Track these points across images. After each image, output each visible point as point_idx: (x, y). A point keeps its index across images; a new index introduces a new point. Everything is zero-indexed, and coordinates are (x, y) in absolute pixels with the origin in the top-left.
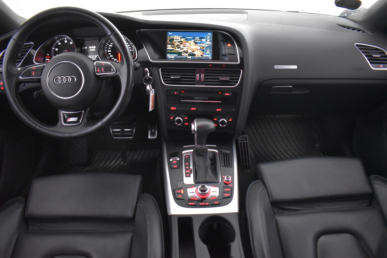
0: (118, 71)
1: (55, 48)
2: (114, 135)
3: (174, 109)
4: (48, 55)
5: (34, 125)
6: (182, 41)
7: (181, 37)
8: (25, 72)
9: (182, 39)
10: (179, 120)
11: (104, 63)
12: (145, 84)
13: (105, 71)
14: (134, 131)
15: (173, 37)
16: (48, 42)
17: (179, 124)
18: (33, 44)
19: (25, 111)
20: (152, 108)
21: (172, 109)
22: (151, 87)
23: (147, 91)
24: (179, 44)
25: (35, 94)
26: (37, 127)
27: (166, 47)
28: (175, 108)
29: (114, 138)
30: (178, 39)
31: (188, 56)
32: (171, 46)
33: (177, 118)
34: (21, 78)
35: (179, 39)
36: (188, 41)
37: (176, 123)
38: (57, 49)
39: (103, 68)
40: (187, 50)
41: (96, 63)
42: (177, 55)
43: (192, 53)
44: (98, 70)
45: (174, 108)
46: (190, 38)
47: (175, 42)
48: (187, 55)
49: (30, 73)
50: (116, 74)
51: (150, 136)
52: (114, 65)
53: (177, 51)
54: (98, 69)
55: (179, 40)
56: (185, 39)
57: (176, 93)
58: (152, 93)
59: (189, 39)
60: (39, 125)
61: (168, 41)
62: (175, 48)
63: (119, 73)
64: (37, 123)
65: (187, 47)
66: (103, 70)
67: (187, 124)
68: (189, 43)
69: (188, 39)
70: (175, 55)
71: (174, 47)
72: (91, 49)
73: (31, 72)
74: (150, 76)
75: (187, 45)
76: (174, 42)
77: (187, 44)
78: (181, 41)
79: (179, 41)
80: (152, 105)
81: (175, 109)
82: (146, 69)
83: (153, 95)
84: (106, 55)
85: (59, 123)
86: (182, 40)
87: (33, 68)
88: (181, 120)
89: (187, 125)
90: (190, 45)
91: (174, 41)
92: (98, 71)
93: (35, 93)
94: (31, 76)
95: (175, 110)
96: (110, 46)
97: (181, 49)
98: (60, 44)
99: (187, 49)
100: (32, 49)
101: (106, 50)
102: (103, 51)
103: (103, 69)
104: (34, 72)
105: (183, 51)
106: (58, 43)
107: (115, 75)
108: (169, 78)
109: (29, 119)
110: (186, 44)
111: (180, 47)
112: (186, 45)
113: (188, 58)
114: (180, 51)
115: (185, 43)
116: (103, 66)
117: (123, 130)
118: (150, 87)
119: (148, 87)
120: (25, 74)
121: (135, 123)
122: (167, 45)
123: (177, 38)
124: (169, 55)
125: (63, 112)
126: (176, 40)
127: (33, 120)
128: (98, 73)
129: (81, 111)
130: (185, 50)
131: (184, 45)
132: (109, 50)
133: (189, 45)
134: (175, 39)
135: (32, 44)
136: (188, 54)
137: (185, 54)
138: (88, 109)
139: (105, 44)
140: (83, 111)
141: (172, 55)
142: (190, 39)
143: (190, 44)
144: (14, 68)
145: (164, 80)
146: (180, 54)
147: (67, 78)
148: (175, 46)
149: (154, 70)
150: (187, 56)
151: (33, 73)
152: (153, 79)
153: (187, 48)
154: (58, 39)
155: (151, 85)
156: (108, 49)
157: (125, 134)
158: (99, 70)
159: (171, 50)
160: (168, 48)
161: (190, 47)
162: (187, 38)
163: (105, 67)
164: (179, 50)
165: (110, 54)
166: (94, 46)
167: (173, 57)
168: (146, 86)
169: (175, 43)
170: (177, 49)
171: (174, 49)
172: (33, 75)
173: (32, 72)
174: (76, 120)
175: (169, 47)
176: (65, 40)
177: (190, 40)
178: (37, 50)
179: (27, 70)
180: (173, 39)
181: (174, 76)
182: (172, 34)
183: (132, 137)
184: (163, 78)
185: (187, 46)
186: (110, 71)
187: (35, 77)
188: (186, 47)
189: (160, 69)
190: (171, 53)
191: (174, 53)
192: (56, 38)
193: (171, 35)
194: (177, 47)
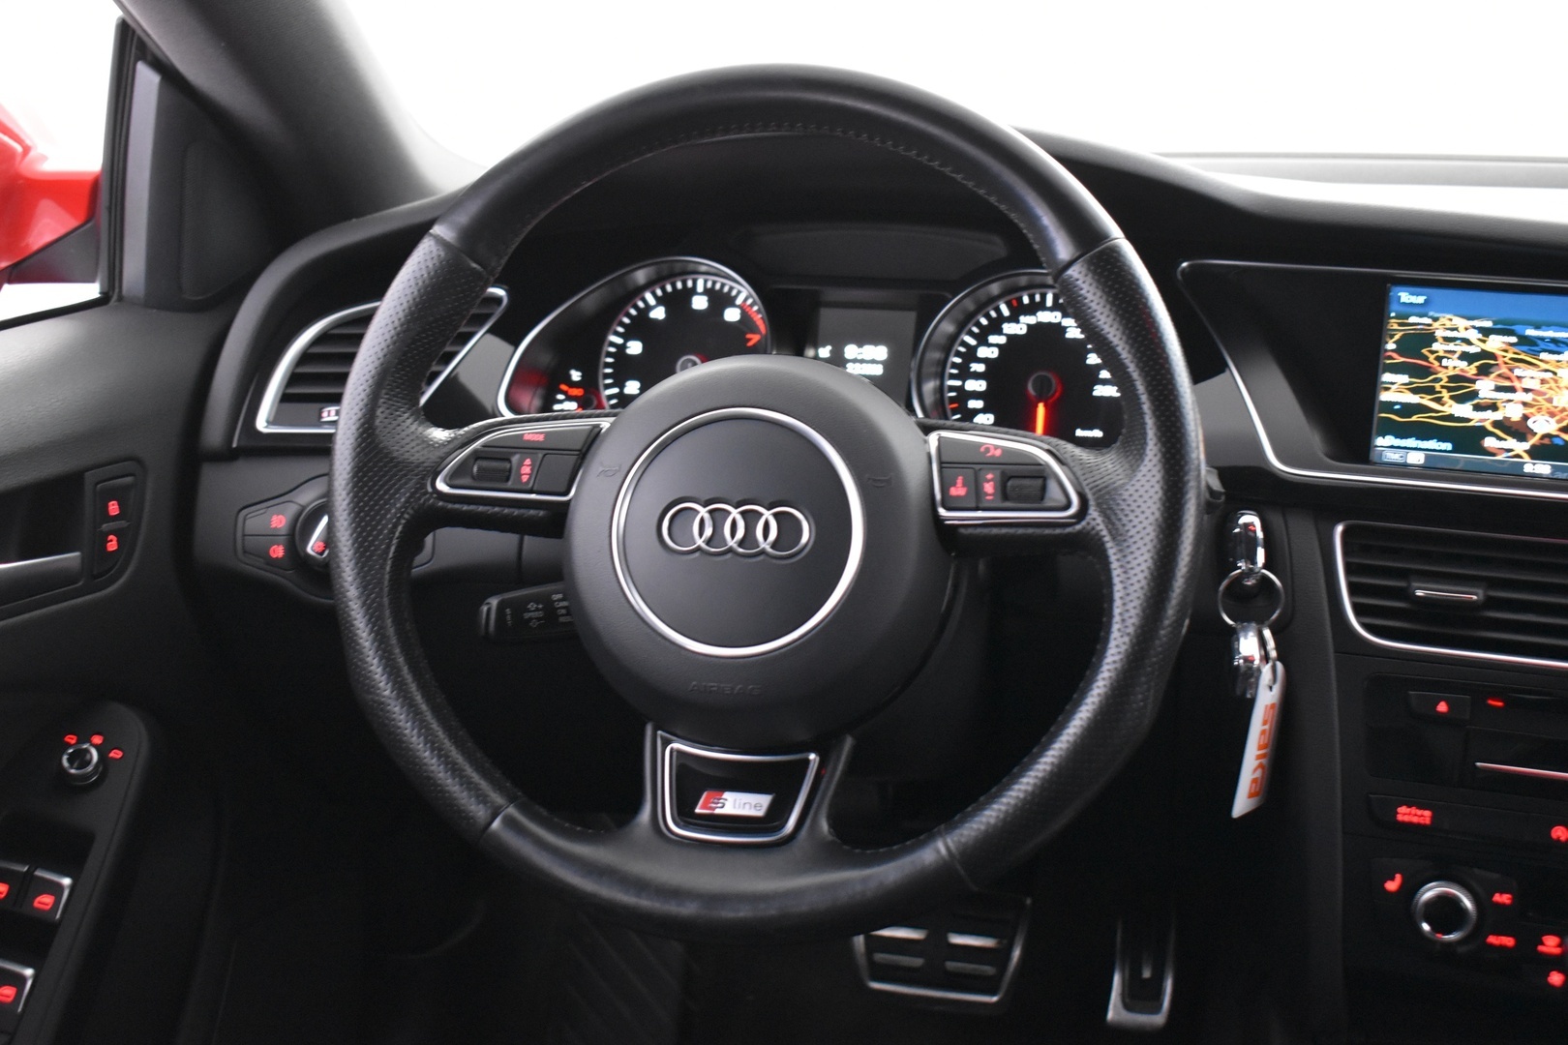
0: (1099, 505)
1: (627, 336)
2: (872, 963)
3: (1415, 820)
4: (576, 375)
5: (480, 812)
6: (1492, 356)
7: (1488, 324)
8: (476, 456)
9: (1492, 337)
10: (1446, 902)
11: (996, 447)
12: (1230, 622)
13: (1005, 497)
14: (1017, 953)
15: (1429, 321)
16: (589, 299)
17: (1452, 937)
18: (505, 301)
19: (436, 710)
20: (1251, 796)
21: (1406, 819)
22: (1271, 644)
23: (1243, 670)
24: (1471, 370)
25: (489, 610)
26: (496, 824)
27: (1373, 386)
28: (1427, 813)
29: (876, 985)
30: (1462, 334)
31: (1526, 458)
32: (1411, 383)
33: (1430, 892)
34: (441, 486)
35: (1474, 336)
36: (1535, 354)
37: (1426, 927)
38: (635, 348)
39: (990, 476)
40: (1526, 418)
41: (940, 439)
42: (1448, 446)
43: (1557, 441)
44: (954, 484)
45: (1419, 812)
46: (1550, 334)
47: (1439, 359)
48: (1520, 447)
49: (508, 465)
50: (1078, 527)
51: (1120, 1005)
52: (1069, 461)
53: (1451, 418)
54: (960, 480)
55: (1468, 342)
56: (1514, 339)
57: (1442, 707)
58: (1271, 688)
59: (1542, 339)
60: (511, 810)
61: (1391, 346)
62: (1438, 400)
63: (1099, 520)
64: (497, 799)
65: (1528, 398)
66: (989, 488)
67: (1508, 941)
68: (1544, 366)
69: (1536, 345)
70: (1432, 444)
71: (1429, 391)
72: (855, 361)
73: (509, 461)
74: (1265, 566)
75: (1527, 383)
76: (1432, 358)
77: (1530, 377)
78: (1485, 354)
79: (1472, 350)
80: (1255, 770)
81: (1428, 821)
82: (1244, 519)
83: (1273, 706)
84: (949, 407)
85: (645, 815)
86: (1495, 344)
87: (526, 437)
88: (1468, 903)
89: (1502, 948)
90: (1553, 385)
91: (1433, 352)
92: (958, 497)
93: (494, 602)
94: (510, 484)
95: (1424, 826)
96: (983, 352)
97: (1478, 408)
98: (659, 313)
99: (1528, 411)
100: (489, 331)
101: (953, 377)
102: (938, 383)
103: (988, 481)
104: (528, 462)
105: (1496, 424)
106: (649, 308)
107: (1069, 530)
108: (1405, 594)
109: (454, 770)
110: (1517, 372)
111: (1474, 394)
112: (1516, 384)
113: (1528, 468)
114: (1469, 420)
115: (1511, 370)
116: (992, 464)
117: (937, 938)
118: (1263, 643)
119: (1248, 646)
120: (475, 469)
121: (1029, 901)
122: (1384, 372)
123: (1456, 329)
124: (1390, 440)
125: (676, 745)
126: (1451, 347)
127: (476, 777)
128: (949, 509)
129: (801, 752)
130: (1514, 412)
131: (1507, 383)
132: (977, 376)
133: (1543, 381)
134: (1440, 334)
135: (498, 300)
136: (1527, 446)
137: (1511, 443)
138: (849, 743)
139: (953, 338)
140: (812, 756)
141: (1411, 442)
142: (1554, 341)
143: (1549, 375)
144: (409, 421)
145: (1358, 610)
146: (1468, 438)
147: (751, 518)
148: (1438, 386)
149: (1300, 531)
150: (1518, 456)
151: (521, 464)
152: (1286, 593)
153: (1525, 404)
154: (649, 285)
155: (1267, 633)
156: (965, 374)
157: (950, 965)
158: (964, 485)
159: (1408, 409)
160: (1384, 397)
161: (1550, 400)
162: (1531, 332)
163: (1003, 473)
164: (1464, 410)
165: (975, 404)
166: (875, 342)
167: (1416, 458)
168: (1230, 637)
169: (1436, 363)
170: (1451, 402)
171: (1426, 401)
172: (525, 478)
173: (515, 459)
174: (760, 813)
175: (1394, 387)
176: (693, 291)
177: (1552, 347)
178: (516, 345)
179: (485, 446)
180: (1429, 338)
181: (1437, 582)
182: (1421, 300)
183: (993, 993)
184: (1353, 589)
185: (1526, 390)
186: (1038, 499)
187: (531, 492)
188: (1520, 396)
189: (1340, 529)
190: (1402, 431)
191: (1424, 432)
192: (641, 276)
193: (1417, 310)
194: (1450, 389)
